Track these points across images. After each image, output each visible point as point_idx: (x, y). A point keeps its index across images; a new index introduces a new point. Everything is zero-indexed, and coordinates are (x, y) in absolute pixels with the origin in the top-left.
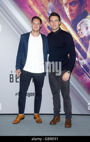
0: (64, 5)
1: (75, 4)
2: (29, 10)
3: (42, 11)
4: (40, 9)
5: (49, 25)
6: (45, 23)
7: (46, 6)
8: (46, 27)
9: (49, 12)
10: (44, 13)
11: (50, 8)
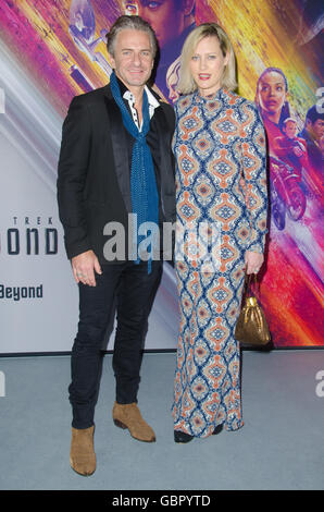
0: (124, 5)
1: (159, 4)
2: (9, 17)
3: (52, 22)
4: (46, 15)
5: (76, 67)
6: (65, 59)
7: (66, 6)
8: (68, 73)
9: (77, 25)
10: (59, 27)
11: (79, 12)
